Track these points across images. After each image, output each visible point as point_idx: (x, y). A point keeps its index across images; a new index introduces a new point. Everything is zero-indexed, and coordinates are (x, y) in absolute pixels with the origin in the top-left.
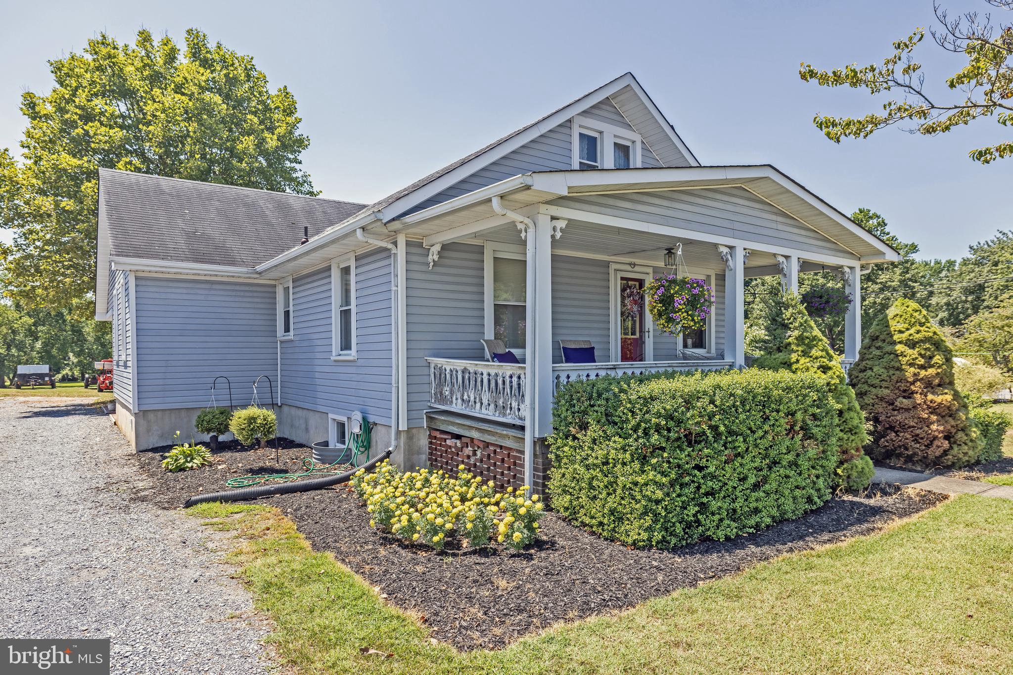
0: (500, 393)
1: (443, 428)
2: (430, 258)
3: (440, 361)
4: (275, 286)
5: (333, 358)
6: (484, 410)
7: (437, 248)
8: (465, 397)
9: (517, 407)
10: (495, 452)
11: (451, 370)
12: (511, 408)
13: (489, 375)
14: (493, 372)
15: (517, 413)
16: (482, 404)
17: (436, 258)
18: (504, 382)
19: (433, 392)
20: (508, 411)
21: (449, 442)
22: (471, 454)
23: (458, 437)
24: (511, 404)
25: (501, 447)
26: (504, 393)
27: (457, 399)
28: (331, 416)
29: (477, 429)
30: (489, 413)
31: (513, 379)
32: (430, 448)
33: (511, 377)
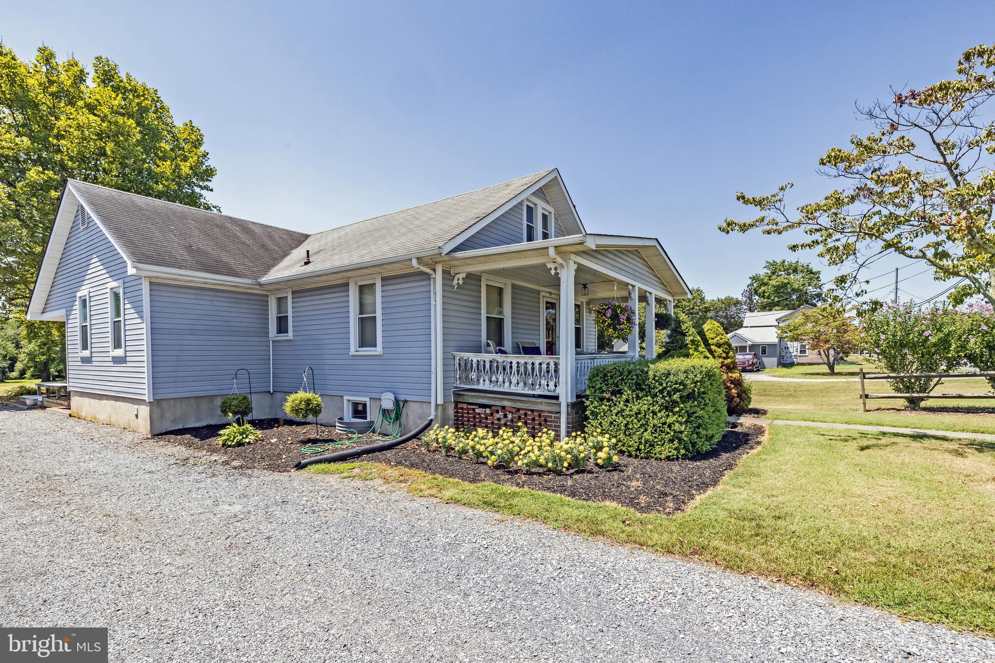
0: (529, 375)
1: (471, 401)
2: (455, 282)
3: (466, 355)
4: (267, 296)
5: (351, 354)
6: (512, 387)
7: (464, 275)
8: (494, 378)
9: (546, 384)
10: (526, 414)
11: (478, 361)
12: (540, 385)
13: (518, 363)
14: (522, 361)
15: (546, 387)
16: (511, 383)
17: (461, 282)
18: (533, 369)
19: (458, 376)
20: (538, 387)
21: (477, 411)
22: (502, 417)
23: (489, 406)
24: (540, 382)
25: (532, 411)
26: (533, 376)
27: (484, 381)
28: (345, 398)
29: (508, 400)
30: (520, 389)
31: (542, 366)
32: (455, 416)
33: (540, 364)
